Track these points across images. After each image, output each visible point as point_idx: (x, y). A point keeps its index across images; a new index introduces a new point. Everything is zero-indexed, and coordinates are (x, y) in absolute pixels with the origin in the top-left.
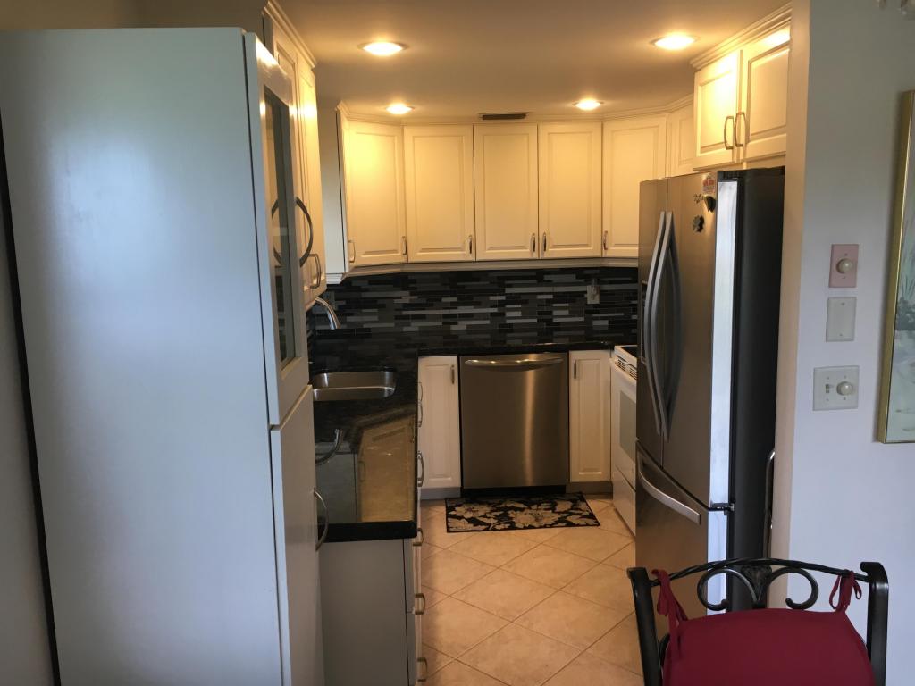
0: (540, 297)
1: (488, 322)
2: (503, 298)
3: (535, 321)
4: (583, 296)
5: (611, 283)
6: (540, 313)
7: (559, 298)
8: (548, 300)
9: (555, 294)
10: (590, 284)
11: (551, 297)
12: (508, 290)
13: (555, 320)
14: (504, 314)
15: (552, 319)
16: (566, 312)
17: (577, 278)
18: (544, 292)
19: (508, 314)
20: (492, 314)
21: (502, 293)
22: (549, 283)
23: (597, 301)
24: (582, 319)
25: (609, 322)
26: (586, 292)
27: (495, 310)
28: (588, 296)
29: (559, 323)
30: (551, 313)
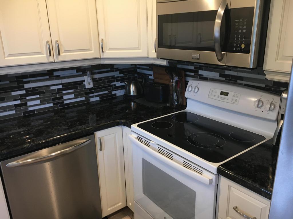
0: (52, 88)
1: (13, 112)
2: (24, 92)
3: (51, 105)
4: (82, 83)
5: (99, 73)
6: (54, 99)
7: (66, 86)
8: (59, 90)
9: (64, 85)
10: (86, 75)
11: (61, 87)
12: (27, 86)
13: (66, 102)
14: (26, 104)
15: (63, 102)
16: (73, 96)
17: (77, 72)
18: (55, 84)
19: (29, 103)
20: (16, 106)
21: (21, 88)
22: (58, 77)
23: (91, 86)
24: (83, 99)
25: (100, 98)
26: (84, 81)
27: (18, 102)
28: (85, 83)
29: (68, 104)
30: (62, 98)
